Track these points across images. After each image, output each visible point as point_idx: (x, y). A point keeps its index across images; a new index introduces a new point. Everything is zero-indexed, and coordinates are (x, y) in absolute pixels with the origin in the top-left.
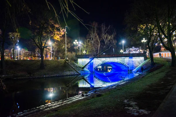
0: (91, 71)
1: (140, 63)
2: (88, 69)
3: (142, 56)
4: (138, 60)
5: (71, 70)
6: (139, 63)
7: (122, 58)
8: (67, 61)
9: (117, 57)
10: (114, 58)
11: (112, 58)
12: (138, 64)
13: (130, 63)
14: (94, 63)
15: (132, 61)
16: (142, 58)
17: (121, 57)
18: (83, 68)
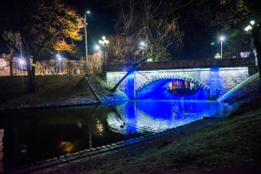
0: (131, 97)
1: (238, 81)
2: (126, 92)
3: (242, 66)
4: (233, 75)
5: (87, 95)
6: (236, 81)
7: (194, 69)
8: (87, 78)
9: (183, 68)
10: (177, 70)
11: (173, 70)
12: (233, 83)
13: (214, 81)
14: (136, 81)
15: (218, 77)
16: (243, 71)
17: (192, 68)
18: (113, 90)
